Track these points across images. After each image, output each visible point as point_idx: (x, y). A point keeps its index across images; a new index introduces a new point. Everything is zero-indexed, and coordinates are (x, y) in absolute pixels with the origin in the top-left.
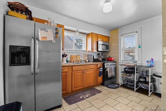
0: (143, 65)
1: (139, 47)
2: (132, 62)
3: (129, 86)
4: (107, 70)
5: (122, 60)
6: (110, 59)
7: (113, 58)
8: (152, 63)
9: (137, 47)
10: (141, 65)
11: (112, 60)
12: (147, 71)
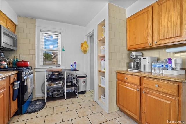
0: (66, 69)
1: (63, 50)
2: (55, 67)
3: (57, 96)
4: (26, 84)
5: (40, 64)
6: (24, 64)
7: (29, 63)
8: (75, 66)
9: (61, 50)
10: (64, 69)
11: (27, 65)
12: (72, 74)
